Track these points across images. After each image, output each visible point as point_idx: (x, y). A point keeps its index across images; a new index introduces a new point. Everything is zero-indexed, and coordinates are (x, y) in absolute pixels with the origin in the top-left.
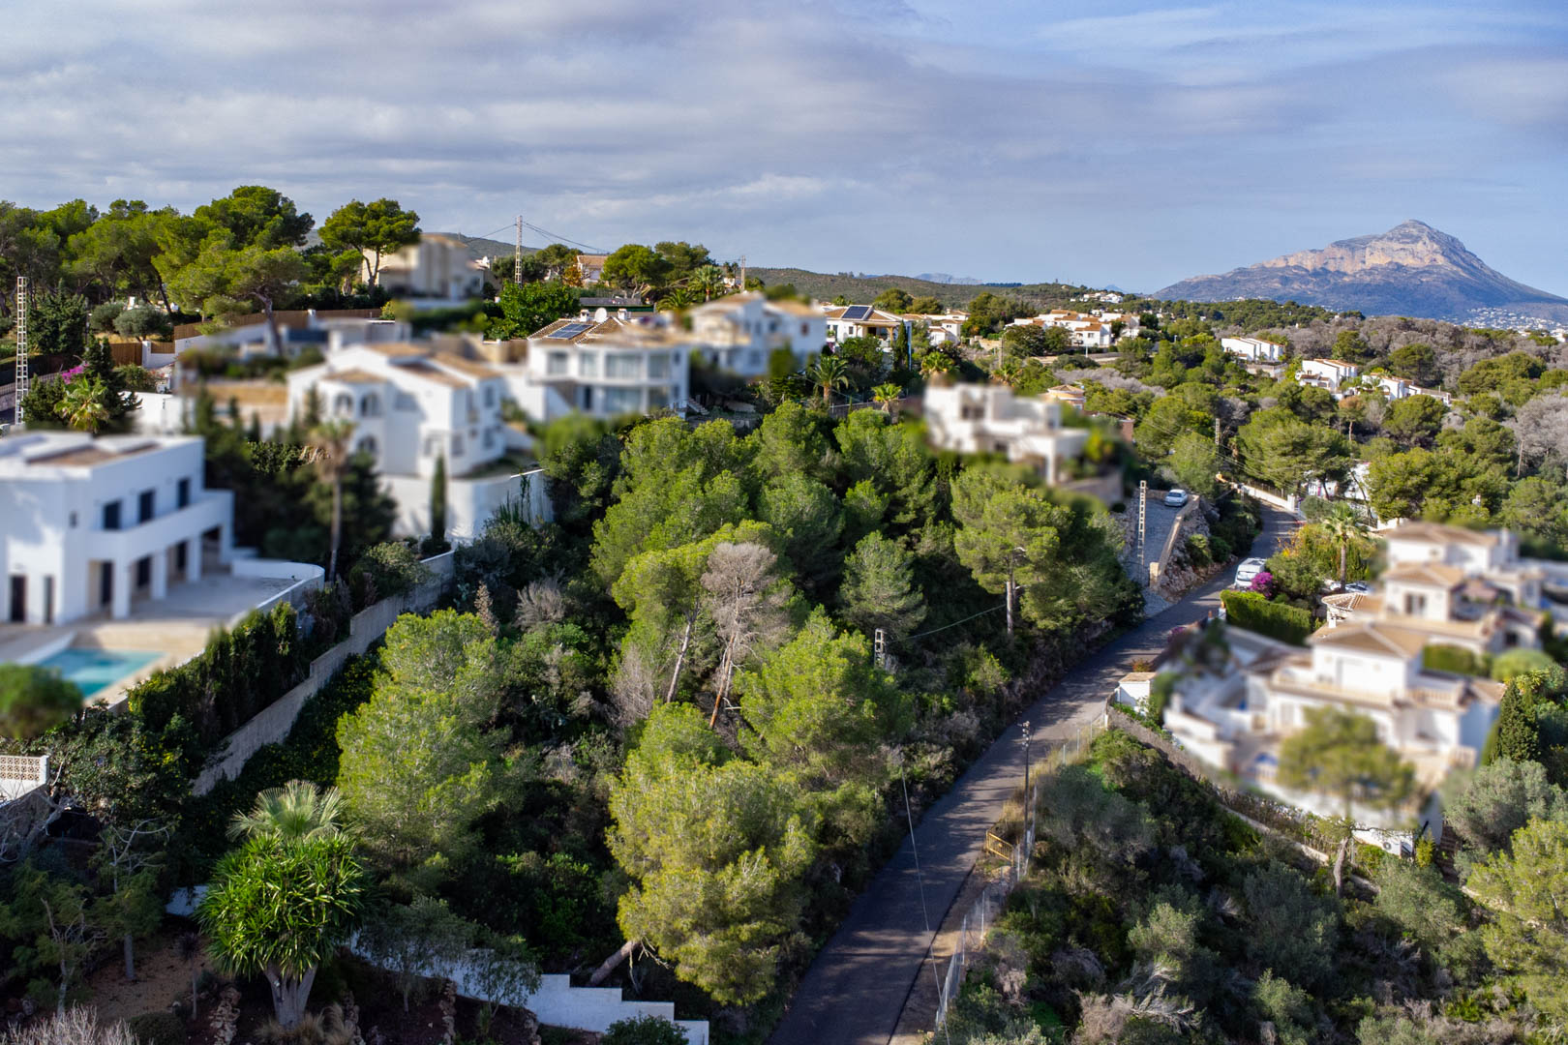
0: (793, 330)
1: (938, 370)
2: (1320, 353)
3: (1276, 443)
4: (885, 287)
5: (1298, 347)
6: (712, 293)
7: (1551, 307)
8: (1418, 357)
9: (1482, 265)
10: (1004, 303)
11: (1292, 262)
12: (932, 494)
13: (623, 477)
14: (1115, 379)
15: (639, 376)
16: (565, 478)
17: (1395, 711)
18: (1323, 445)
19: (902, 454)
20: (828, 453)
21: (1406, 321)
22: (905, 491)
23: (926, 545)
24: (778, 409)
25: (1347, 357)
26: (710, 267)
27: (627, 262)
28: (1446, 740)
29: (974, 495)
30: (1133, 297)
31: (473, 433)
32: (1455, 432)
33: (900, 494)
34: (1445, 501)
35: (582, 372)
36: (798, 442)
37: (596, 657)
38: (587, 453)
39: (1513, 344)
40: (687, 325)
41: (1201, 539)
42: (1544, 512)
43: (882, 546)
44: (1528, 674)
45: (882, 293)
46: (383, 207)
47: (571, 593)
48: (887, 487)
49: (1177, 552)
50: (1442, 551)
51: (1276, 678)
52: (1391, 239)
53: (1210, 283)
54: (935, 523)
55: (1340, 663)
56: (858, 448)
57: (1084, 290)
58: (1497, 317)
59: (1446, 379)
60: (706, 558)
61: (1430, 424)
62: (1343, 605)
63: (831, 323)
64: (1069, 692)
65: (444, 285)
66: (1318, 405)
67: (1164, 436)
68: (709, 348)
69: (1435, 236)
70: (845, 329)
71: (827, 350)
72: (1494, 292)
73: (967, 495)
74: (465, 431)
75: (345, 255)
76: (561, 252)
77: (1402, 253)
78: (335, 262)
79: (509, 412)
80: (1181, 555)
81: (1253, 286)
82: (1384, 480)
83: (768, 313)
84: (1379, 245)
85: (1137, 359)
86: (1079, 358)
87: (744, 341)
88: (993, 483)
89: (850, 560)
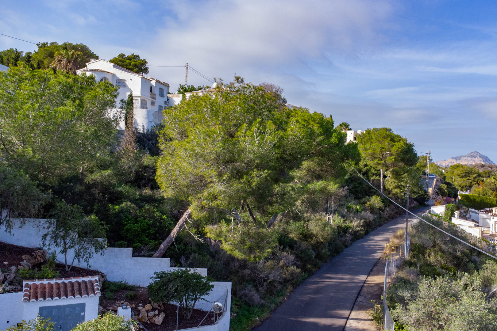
41: (444, 186)
49: (436, 189)
52: (468, 157)
69: (481, 156)
77: (471, 161)
84: (464, 158)
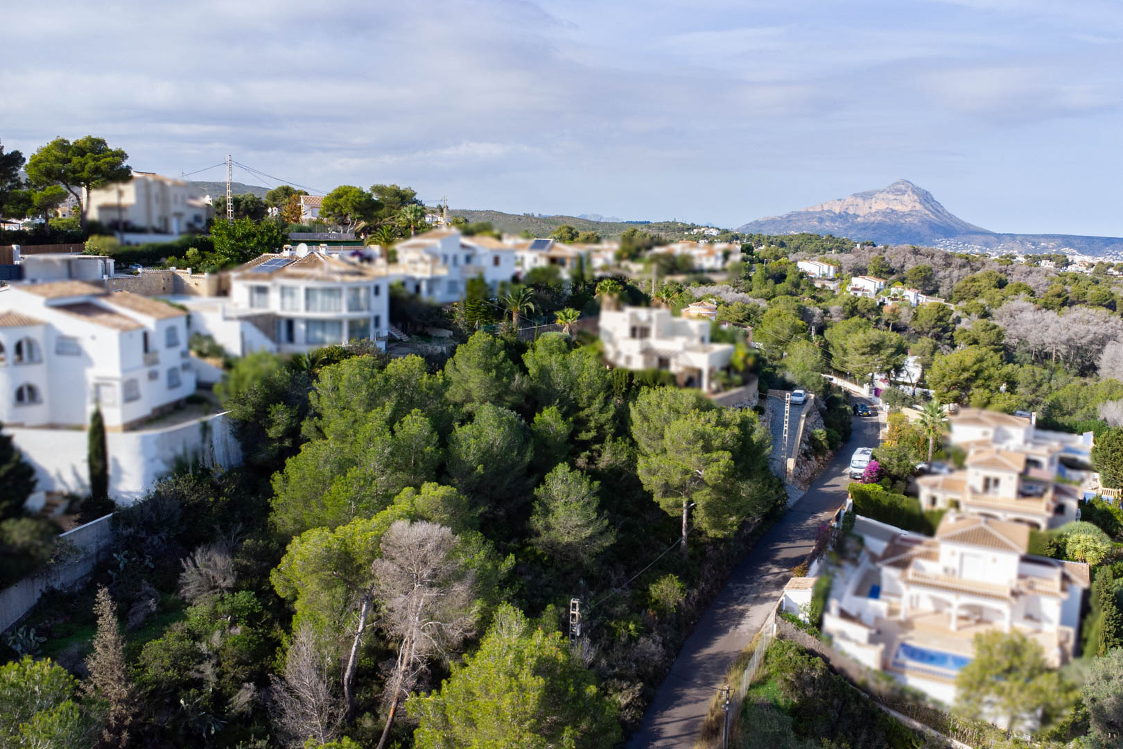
0: (487, 262)
1: (610, 295)
2: (860, 271)
3: (858, 345)
4: (556, 224)
5: (845, 267)
6: (418, 228)
7: (983, 238)
8: (923, 274)
9: (944, 210)
10: (645, 235)
11: (826, 208)
12: (611, 413)
13: (312, 417)
14: (731, 293)
15: (340, 310)
16: (252, 420)
17: (1013, 600)
18: (892, 346)
19: (584, 378)
20: (517, 377)
21: (915, 249)
22: (587, 411)
23: (606, 460)
24: (471, 340)
25: (878, 274)
26: (414, 206)
27: (341, 201)
28: (1050, 621)
29: (653, 418)
30: (727, 231)
31: (153, 376)
32: (965, 331)
33: (582, 414)
34: (987, 391)
35: (283, 306)
36: (489, 371)
37: (271, 627)
38: (274, 394)
39: (983, 264)
40: (392, 258)
41: (820, 433)
42: (1034, 391)
43: (570, 478)
44: (1096, 549)
45: (553, 227)
46: (89, 144)
47: (248, 553)
48: (570, 409)
49: (804, 446)
50: (991, 432)
51: (910, 572)
52: (888, 192)
53: (773, 222)
54: (614, 440)
55: (962, 555)
56: (544, 372)
57: (693, 227)
58: (951, 245)
59: (941, 290)
60: (378, 539)
61: (942, 323)
62: (934, 486)
63: (519, 254)
64: (735, 595)
65: (166, 221)
66: (869, 311)
67: (780, 342)
68: (413, 279)
70: (532, 260)
71: (515, 279)
72: (950, 229)
73: (646, 418)
74: (141, 374)
75: (49, 191)
76: (287, 191)
77: (895, 202)
78: (37, 197)
79: (205, 346)
80: (807, 448)
81: (800, 224)
82: (944, 376)
83: (463, 246)
84: (881, 196)
85: (741, 278)
86: (702, 277)
87: (442, 272)
88: (670, 408)
89: (539, 492)
